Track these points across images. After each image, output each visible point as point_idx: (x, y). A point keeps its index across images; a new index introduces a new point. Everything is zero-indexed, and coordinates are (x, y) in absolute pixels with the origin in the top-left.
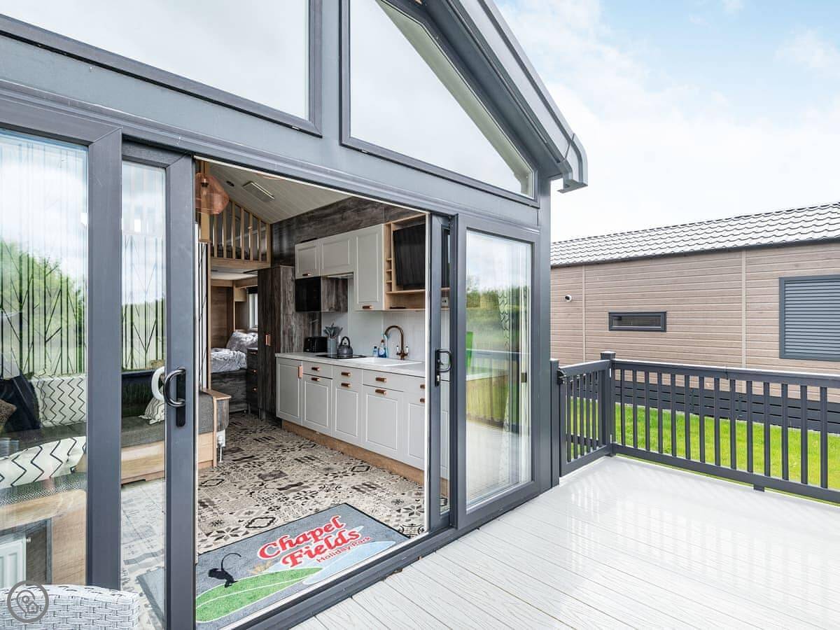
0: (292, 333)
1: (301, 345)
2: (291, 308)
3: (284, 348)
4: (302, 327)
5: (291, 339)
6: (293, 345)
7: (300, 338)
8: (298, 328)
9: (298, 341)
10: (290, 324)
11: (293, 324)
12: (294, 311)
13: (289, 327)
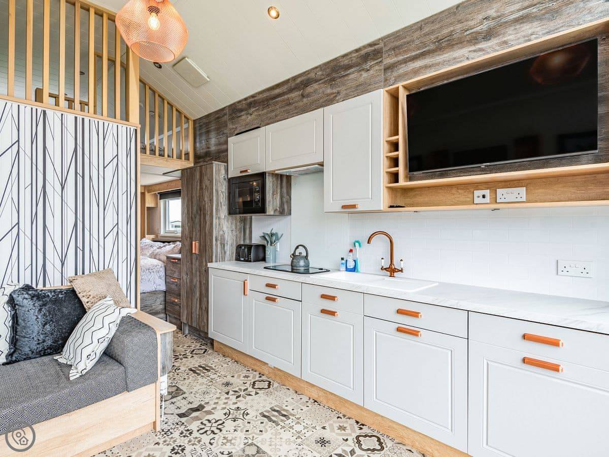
0: (224, 239)
1: (232, 253)
2: (224, 211)
3: (216, 257)
4: (234, 232)
5: (223, 245)
6: (225, 253)
7: (232, 245)
8: (230, 234)
9: (230, 250)
10: (222, 229)
11: (225, 229)
12: (227, 215)
13: (221, 233)
